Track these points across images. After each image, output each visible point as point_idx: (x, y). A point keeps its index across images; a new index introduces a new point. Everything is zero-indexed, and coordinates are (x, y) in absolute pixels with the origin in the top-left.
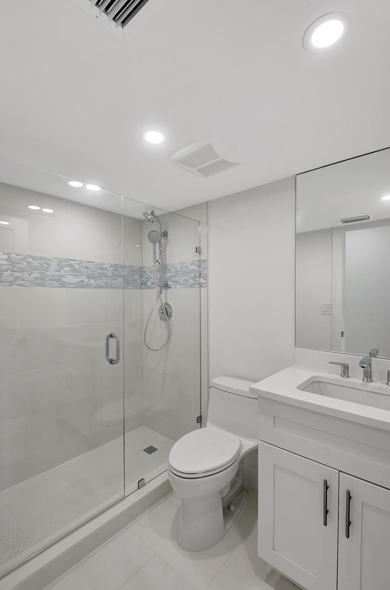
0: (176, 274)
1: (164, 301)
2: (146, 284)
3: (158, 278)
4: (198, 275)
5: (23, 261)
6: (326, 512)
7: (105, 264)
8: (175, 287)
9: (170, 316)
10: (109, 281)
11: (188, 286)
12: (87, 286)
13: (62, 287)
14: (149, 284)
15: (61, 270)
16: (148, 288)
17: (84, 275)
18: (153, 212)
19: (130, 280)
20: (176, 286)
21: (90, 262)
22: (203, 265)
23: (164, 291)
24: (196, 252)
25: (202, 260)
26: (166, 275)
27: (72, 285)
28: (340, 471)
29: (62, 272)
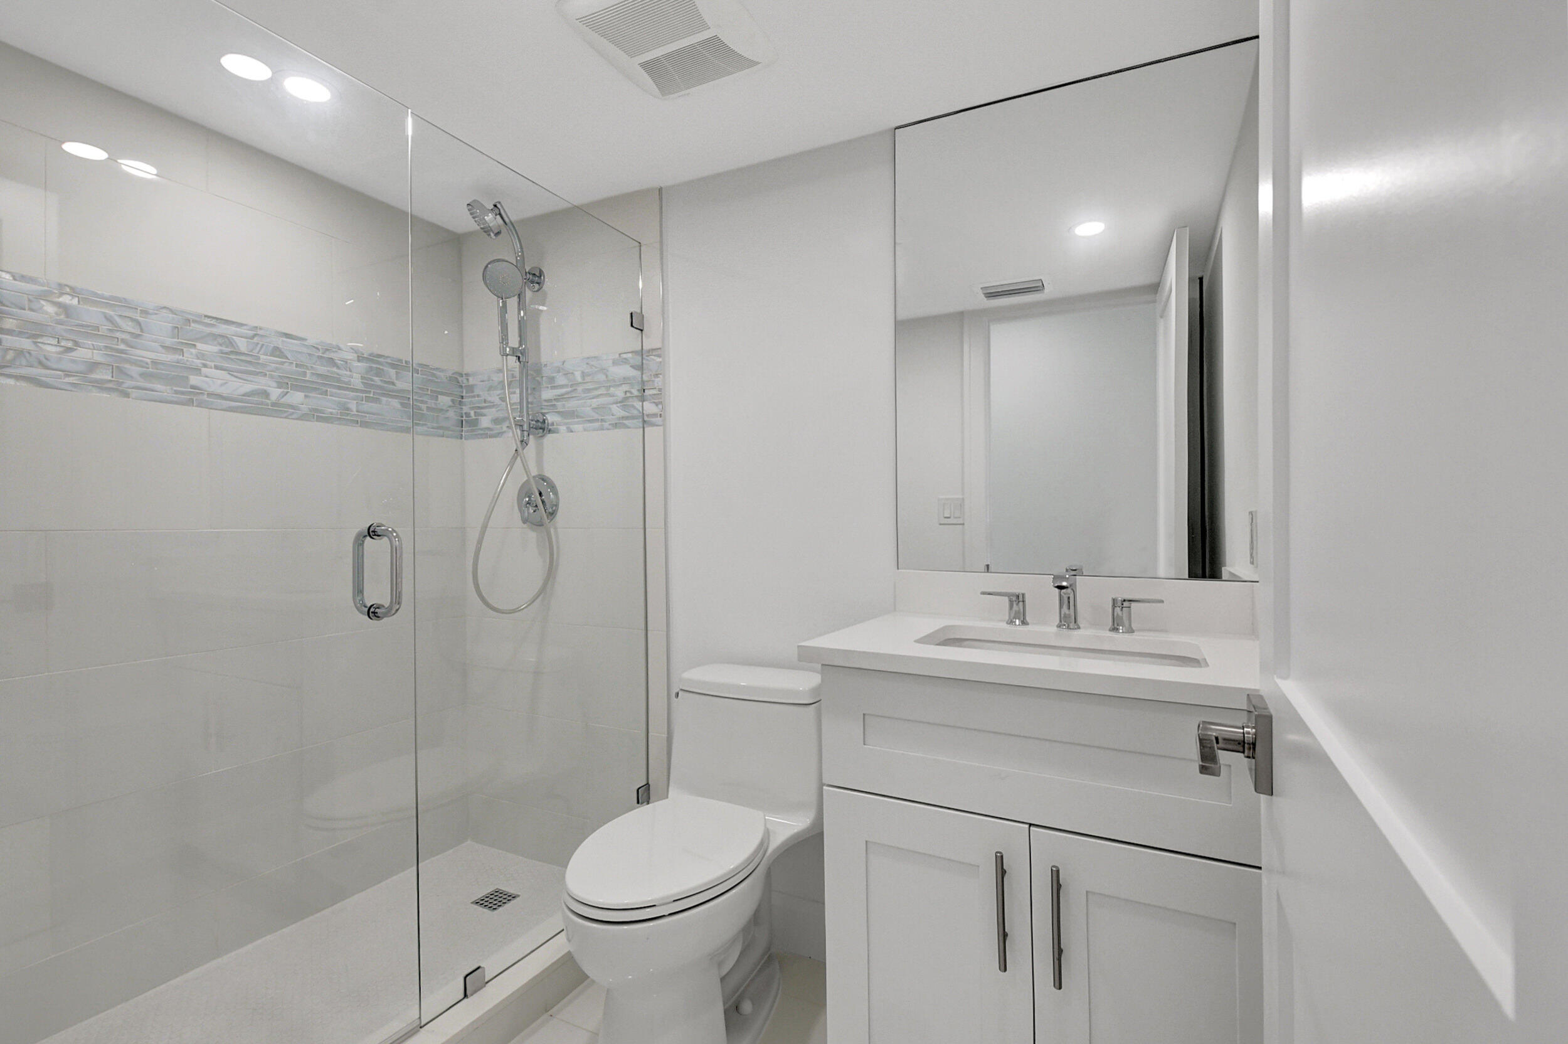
0: (571, 392)
1: (534, 472)
2: (474, 423)
3: (514, 404)
4: (636, 393)
5: (43, 302)
6: (1004, 936)
7: (340, 349)
8: (568, 428)
9: (552, 514)
10: (355, 402)
11: (606, 425)
12: (278, 409)
13: (190, 402)
14: (485, 422)
15: (185, 350)
16: (481, 434)
17: (268, 373)
18: (499, 206)
19: (424, 406)
20: (571, 426)
21: (287, 336)
22: (653, 362)
23: (532, 440)
24: (632, 326)
25: (649, 351)
26: (540, 396)
27: (224, 402)
28: (1030, 825)
29: (189, 356)
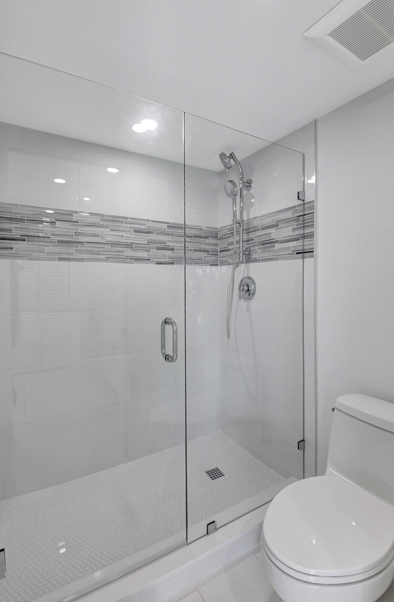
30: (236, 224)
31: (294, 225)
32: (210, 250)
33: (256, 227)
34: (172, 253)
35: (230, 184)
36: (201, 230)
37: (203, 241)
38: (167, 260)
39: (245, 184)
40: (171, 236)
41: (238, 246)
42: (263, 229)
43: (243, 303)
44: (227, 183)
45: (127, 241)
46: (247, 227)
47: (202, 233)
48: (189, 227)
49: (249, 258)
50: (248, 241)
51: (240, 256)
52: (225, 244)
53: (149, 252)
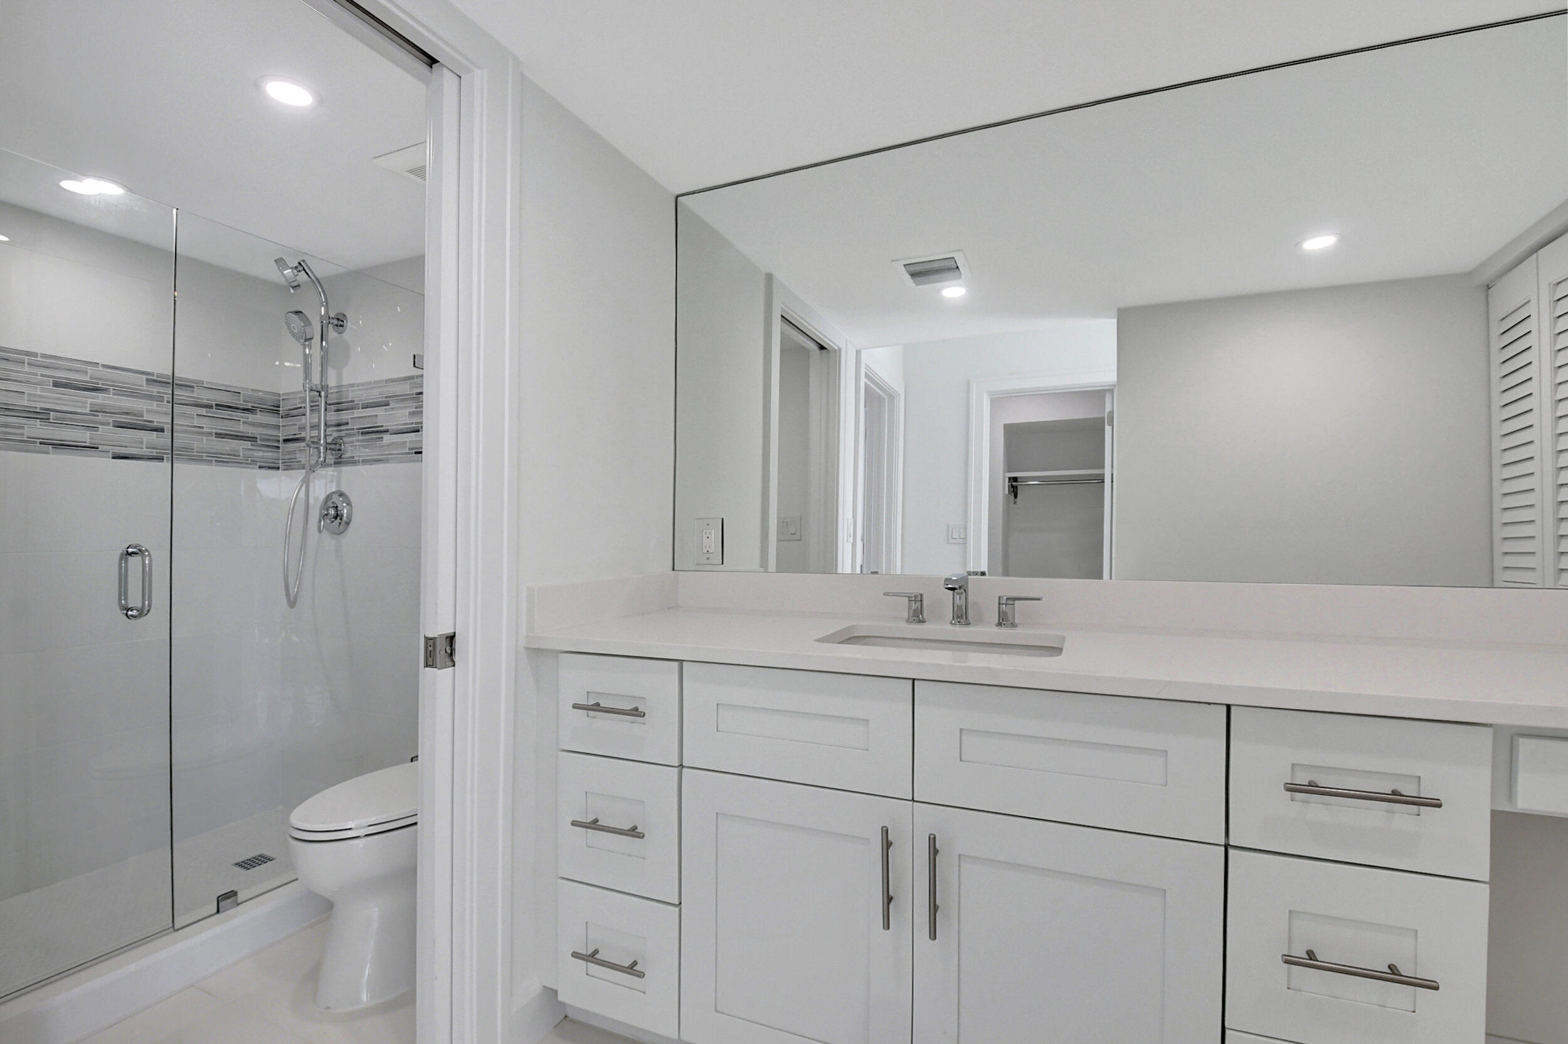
30: (309, 392)
31: (412, 407)
32: (258, 437)
33: (353, 401)
34: (157, 437)
35: (295, 317)
36: (237, 394)
37: (242, 417)
38: (144, 451)
39: (332, 321)
40: (157, 401)
41: (315, 433)
42: (365, 406)
43: (328, 542)
44: (290, 314)
45: (33, 404)
46: (338, 399)
47: (240, 401)
48: (205, 386)
49: (340, 457)
50: (339, 425)
51: (320, 452)
52: (294, 427)
53: (95, 431)
